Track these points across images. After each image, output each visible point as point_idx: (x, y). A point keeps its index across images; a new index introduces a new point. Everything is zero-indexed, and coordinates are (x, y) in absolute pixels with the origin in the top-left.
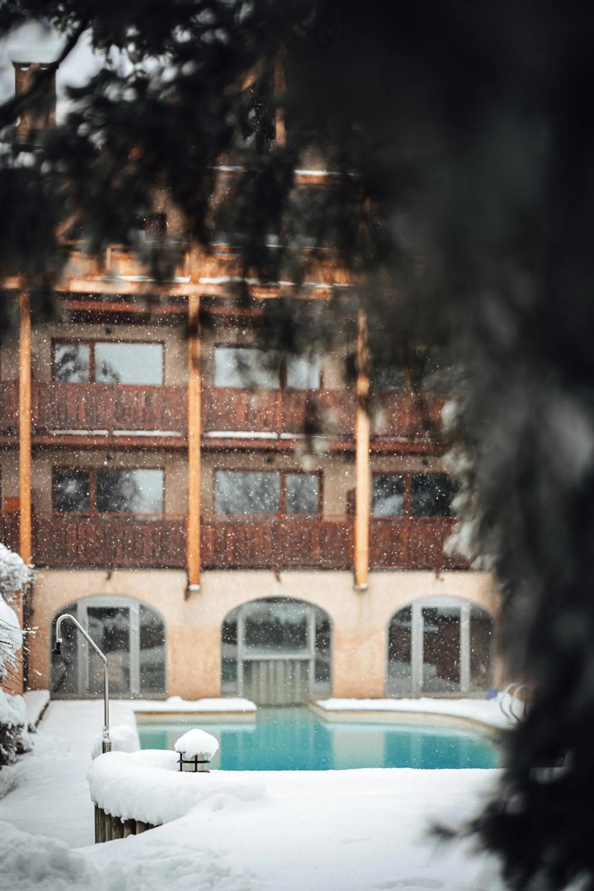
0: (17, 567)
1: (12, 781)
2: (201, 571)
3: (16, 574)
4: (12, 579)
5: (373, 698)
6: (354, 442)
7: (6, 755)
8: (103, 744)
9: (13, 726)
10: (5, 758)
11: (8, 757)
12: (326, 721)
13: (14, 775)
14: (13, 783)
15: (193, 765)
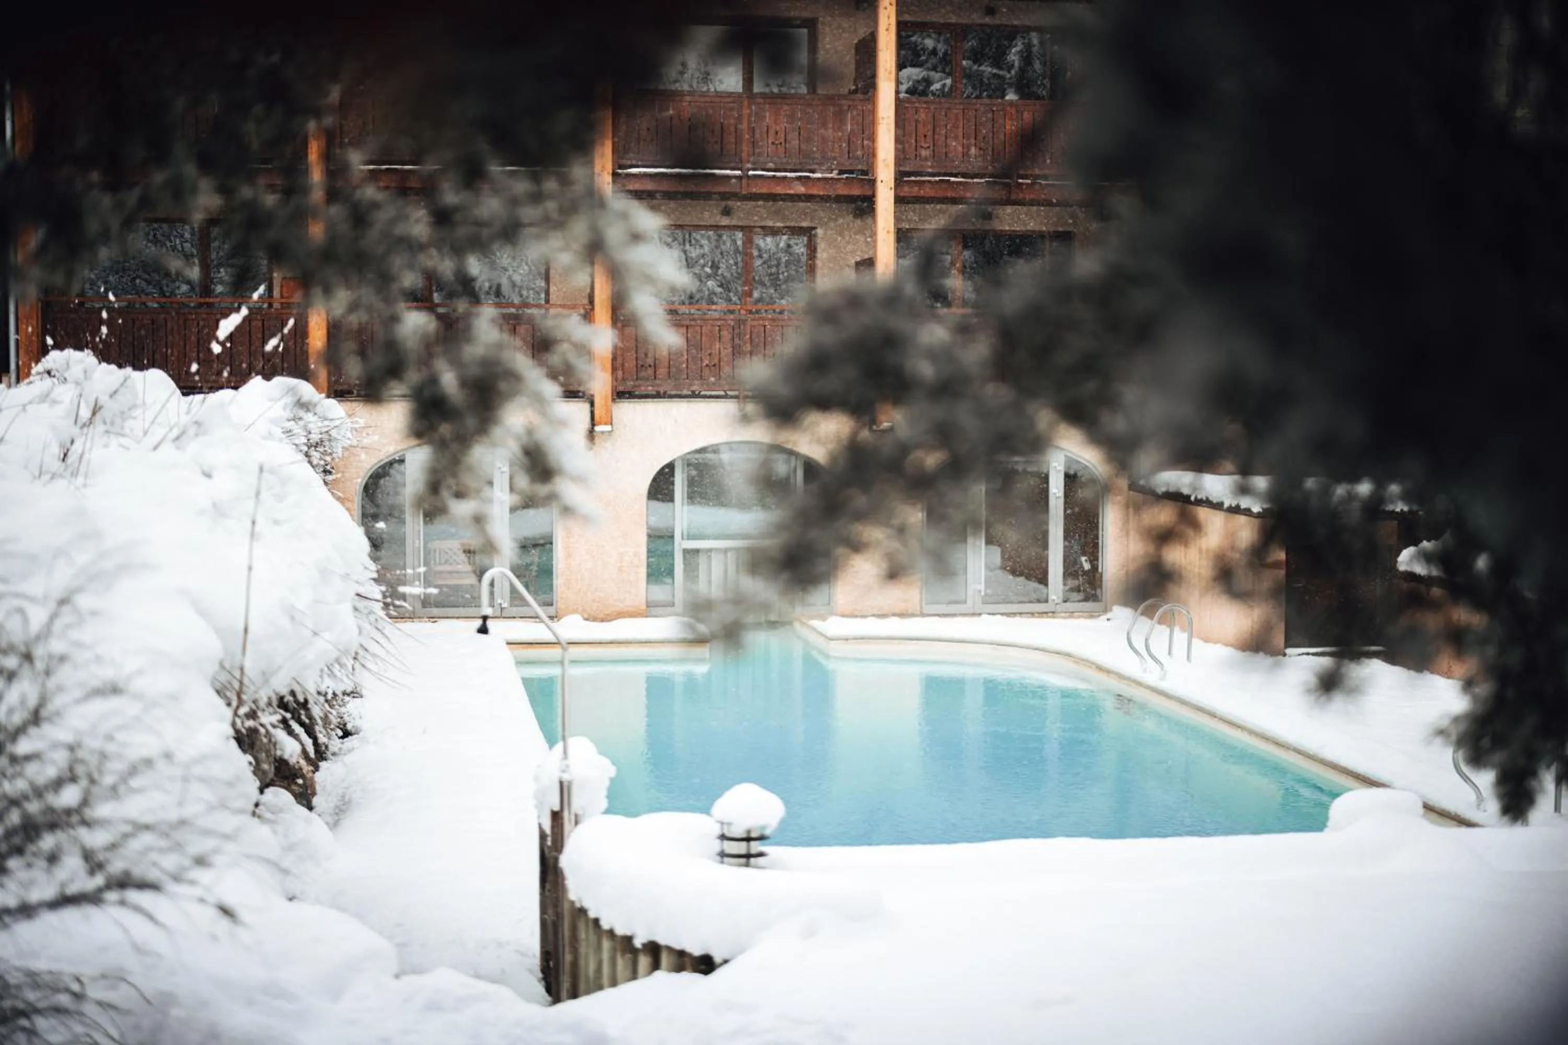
0: (337, 423)
1: (340, 791)
2: (613, 400)
3: (334, 433)
4: (327, 443)
5: (902, 615)
6: (872, 183)
7: (324, 744)
8: (561, 783)
9: (335, 694)
10: (323, 748)
11: (327, 747)
12: (827, 656)
13: (343, 781)
14: (343, 797)
15: (744, 844)
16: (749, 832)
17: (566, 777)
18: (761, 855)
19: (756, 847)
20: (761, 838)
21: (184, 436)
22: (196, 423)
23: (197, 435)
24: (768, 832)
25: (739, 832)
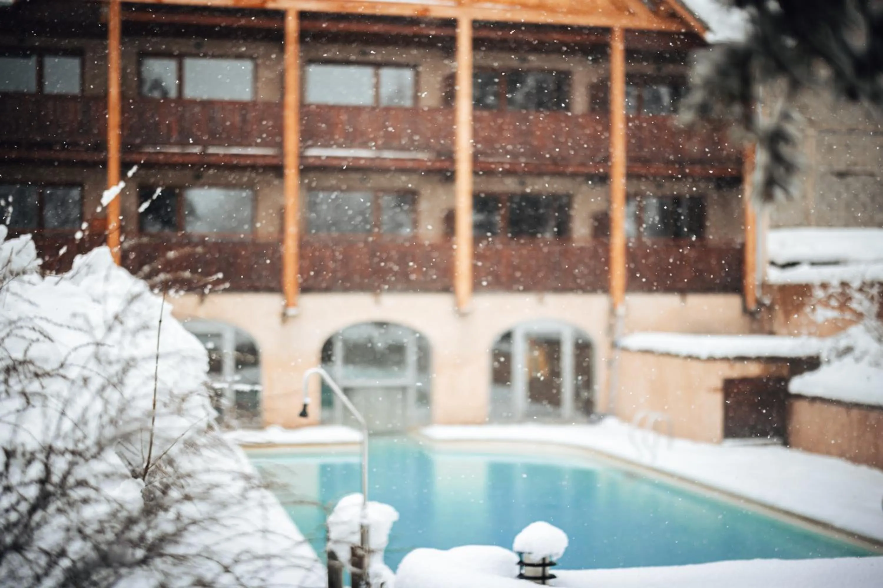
2: (298, 295)
8: (363, 527)
15: (540, 569)
16: (544, 559)
17: (365, 522)
18: (553, 577)
19: (550, 571)
20: (552, 564)
21: (78, 275)
22: (87, 265)
23: (87, 274)
24: (554, 559)
25: (536, 558)
